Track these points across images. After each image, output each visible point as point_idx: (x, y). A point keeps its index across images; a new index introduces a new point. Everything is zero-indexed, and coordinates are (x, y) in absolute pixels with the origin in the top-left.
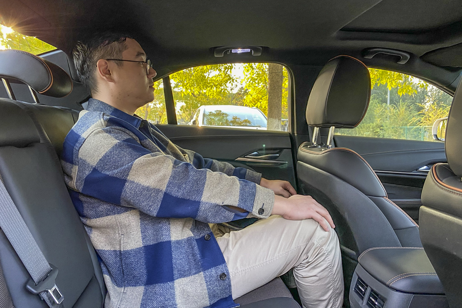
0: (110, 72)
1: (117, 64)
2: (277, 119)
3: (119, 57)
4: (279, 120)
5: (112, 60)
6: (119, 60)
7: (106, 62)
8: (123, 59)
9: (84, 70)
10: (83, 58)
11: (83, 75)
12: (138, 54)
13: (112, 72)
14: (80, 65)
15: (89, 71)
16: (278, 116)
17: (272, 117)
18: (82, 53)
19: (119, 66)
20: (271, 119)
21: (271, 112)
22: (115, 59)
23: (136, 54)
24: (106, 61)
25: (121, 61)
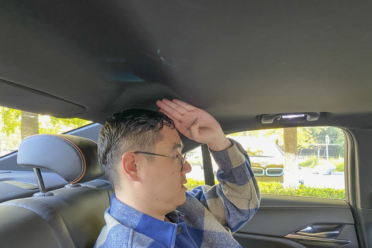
0: (137, 168)
1: (148, 159)
2: (293, 154)
3: (151, 150)
4: (295, 154)
5: (142, 152)
6: (151, 154)
7: (133, 156)
8: (156, 153)
9: (106, 160)
10: (108, 145)
11: (104, 164)
12: (175, 147)
13: (139, 168)
14: (103, 154)
15: (112, 162)
16: (294, 151)
17: (288, 152)
18: (108, 138)
19: (149, 161)
20: (288, 153)
21: (287, 147)
22: (146, 152)
23: (172, 146)
24: (133, 154)
25: (152, 155)
